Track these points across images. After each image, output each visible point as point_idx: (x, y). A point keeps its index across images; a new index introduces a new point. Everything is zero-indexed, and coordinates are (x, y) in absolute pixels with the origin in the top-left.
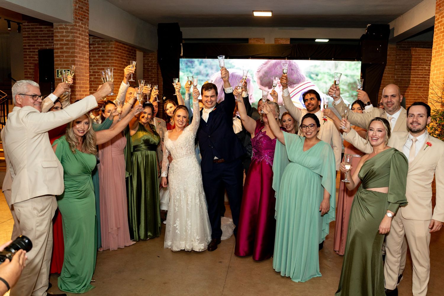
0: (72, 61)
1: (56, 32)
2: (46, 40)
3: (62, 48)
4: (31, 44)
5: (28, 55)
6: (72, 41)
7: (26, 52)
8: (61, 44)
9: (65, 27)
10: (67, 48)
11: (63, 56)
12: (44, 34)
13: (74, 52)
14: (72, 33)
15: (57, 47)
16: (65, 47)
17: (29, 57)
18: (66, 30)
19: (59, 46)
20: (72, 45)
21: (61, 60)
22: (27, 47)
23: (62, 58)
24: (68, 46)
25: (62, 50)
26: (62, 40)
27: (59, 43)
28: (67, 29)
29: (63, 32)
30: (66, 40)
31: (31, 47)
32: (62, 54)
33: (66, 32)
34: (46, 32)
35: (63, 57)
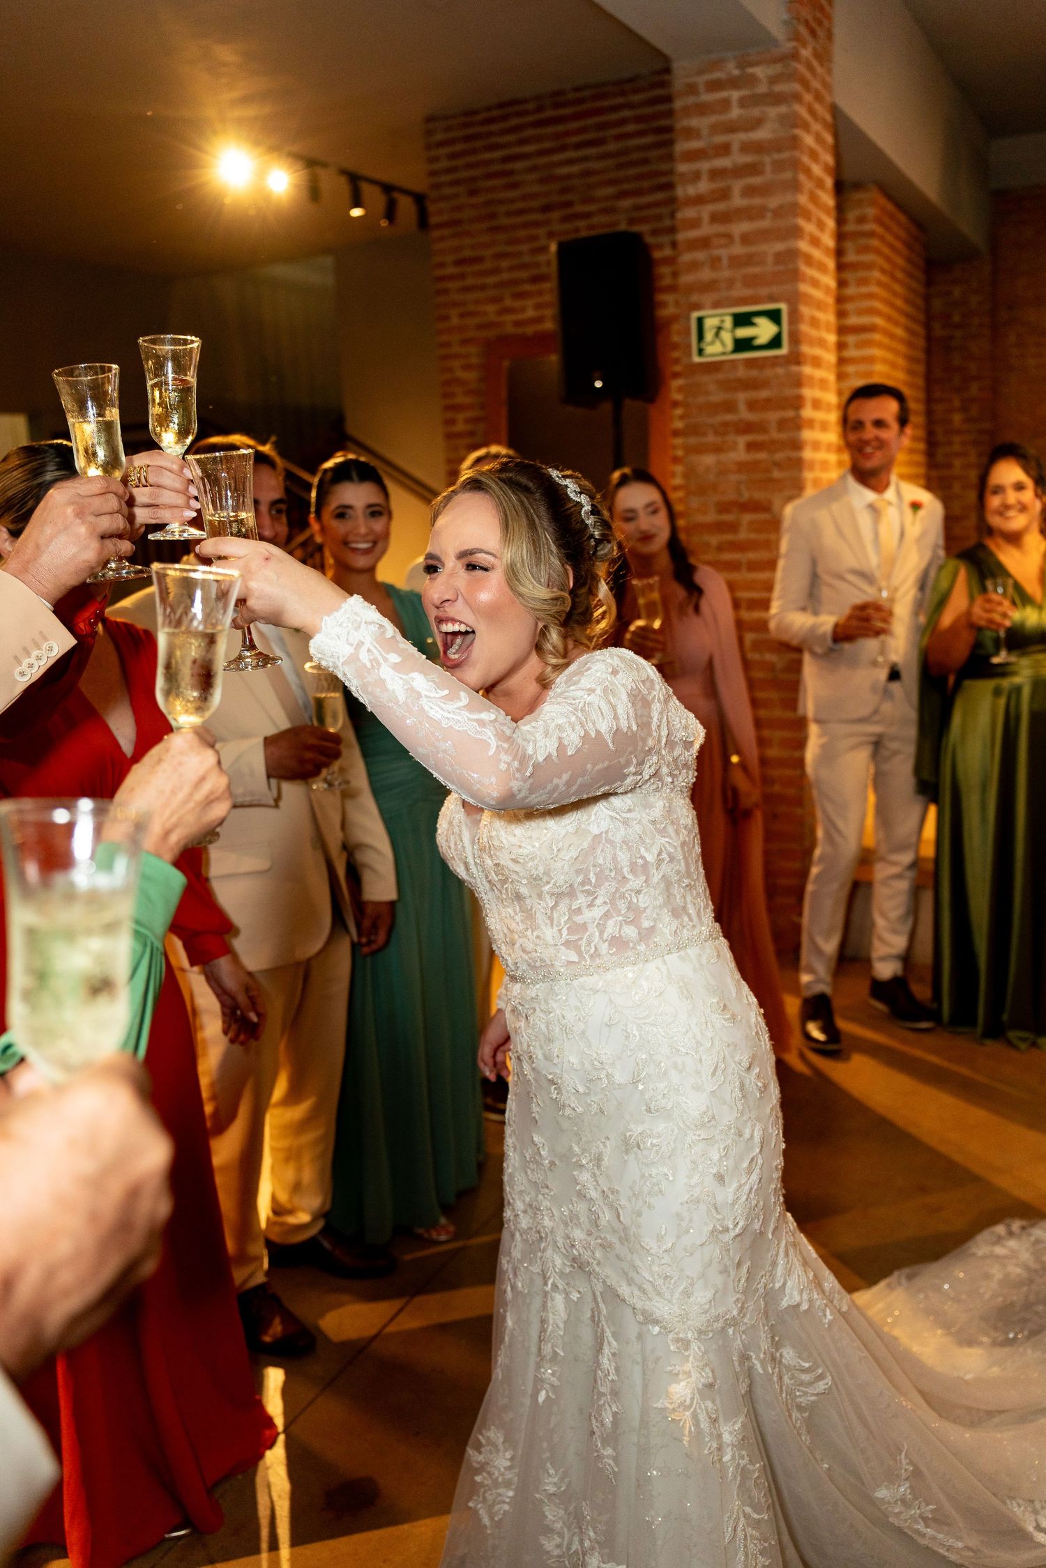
0: (781, 258)
1: (687, 111)
2: (536, 224)
3: (724, 195)
4: (468, 253)
5: (456, 304)
6: (775, 146)
7: (446, 291)
8: (715, 174)
9: (736, 72)
10: (749, 191)
11: (729, 236)
12: (524, 198)
13: (794, 209)
14: (778, 99)
15: (691, 191)
16: (737, 186)
17: (462, 316)
18: (745, 92)
19: (703, 186)
20: (779, 166)
21: (715, 262)
22: (451, 270)
23: (726, 246)
24: (756, 180)
25: (721, 206)
26: (725, 149)
27: (705, 166)
28: (753, 80)
29: (725, 105)
30: (746, 148)
31: (468, 269)
32: (719, 228)
33: (743, 103)
34: (536, 188)
35: (722, 241)
